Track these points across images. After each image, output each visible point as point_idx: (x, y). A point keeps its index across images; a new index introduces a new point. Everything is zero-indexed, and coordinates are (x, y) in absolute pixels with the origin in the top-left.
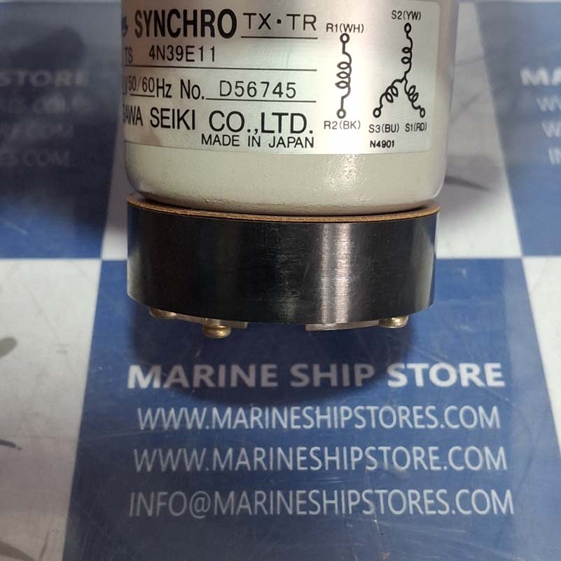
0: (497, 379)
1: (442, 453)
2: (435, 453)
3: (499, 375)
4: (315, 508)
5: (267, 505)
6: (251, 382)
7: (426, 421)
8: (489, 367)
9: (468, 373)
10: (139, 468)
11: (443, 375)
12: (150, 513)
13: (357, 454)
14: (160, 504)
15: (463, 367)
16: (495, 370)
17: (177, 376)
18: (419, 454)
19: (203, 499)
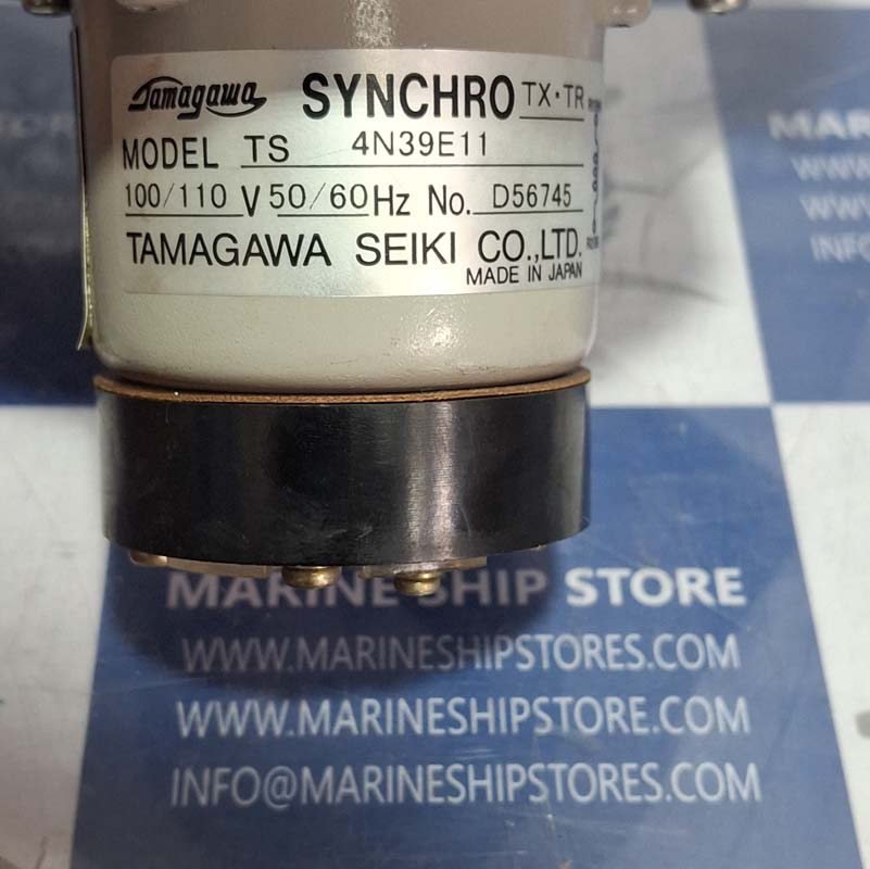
0: (734, 593)
1: (651, 707)
2: (640, 708)
3: (737, 586)
4: (456, 793)
5: (383, 787)
6: (356, 597)
7: (626, 657)
8: (722, 575)
9: (689, 585)
10: (185, 731)
11: (652, 587)
12: (203, 800)
13: (520, 710)
14: (219, 787)
15: (683, 574)
16: (732, 579)
17: (243, 588)
18: (615, 708)
19: (284, 779)
